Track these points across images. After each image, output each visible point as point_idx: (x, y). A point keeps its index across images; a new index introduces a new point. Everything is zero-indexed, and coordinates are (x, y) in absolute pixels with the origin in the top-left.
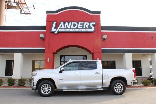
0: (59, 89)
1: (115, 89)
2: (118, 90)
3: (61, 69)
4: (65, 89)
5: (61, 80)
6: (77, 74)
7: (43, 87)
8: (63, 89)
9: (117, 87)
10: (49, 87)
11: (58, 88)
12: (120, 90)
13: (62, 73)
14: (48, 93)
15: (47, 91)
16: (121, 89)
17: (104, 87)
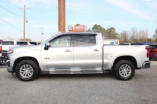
0: (44, 71)
1: (121, 73)
2: (125, 74)
3: (46, 44)
4: (52, 71)
5: (46, 58)
6: (68, 51)
7: (22, 70)
8: (49, 72)
9: (122, 71)
10: (29, 67)
11: (42, 70)
12: (128, 74)
13: (47, 50)
14: (31, 76)
15: (29, 73)
16: (129, 71)
17: (104, 69)
